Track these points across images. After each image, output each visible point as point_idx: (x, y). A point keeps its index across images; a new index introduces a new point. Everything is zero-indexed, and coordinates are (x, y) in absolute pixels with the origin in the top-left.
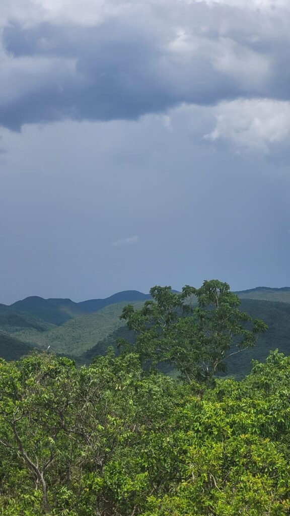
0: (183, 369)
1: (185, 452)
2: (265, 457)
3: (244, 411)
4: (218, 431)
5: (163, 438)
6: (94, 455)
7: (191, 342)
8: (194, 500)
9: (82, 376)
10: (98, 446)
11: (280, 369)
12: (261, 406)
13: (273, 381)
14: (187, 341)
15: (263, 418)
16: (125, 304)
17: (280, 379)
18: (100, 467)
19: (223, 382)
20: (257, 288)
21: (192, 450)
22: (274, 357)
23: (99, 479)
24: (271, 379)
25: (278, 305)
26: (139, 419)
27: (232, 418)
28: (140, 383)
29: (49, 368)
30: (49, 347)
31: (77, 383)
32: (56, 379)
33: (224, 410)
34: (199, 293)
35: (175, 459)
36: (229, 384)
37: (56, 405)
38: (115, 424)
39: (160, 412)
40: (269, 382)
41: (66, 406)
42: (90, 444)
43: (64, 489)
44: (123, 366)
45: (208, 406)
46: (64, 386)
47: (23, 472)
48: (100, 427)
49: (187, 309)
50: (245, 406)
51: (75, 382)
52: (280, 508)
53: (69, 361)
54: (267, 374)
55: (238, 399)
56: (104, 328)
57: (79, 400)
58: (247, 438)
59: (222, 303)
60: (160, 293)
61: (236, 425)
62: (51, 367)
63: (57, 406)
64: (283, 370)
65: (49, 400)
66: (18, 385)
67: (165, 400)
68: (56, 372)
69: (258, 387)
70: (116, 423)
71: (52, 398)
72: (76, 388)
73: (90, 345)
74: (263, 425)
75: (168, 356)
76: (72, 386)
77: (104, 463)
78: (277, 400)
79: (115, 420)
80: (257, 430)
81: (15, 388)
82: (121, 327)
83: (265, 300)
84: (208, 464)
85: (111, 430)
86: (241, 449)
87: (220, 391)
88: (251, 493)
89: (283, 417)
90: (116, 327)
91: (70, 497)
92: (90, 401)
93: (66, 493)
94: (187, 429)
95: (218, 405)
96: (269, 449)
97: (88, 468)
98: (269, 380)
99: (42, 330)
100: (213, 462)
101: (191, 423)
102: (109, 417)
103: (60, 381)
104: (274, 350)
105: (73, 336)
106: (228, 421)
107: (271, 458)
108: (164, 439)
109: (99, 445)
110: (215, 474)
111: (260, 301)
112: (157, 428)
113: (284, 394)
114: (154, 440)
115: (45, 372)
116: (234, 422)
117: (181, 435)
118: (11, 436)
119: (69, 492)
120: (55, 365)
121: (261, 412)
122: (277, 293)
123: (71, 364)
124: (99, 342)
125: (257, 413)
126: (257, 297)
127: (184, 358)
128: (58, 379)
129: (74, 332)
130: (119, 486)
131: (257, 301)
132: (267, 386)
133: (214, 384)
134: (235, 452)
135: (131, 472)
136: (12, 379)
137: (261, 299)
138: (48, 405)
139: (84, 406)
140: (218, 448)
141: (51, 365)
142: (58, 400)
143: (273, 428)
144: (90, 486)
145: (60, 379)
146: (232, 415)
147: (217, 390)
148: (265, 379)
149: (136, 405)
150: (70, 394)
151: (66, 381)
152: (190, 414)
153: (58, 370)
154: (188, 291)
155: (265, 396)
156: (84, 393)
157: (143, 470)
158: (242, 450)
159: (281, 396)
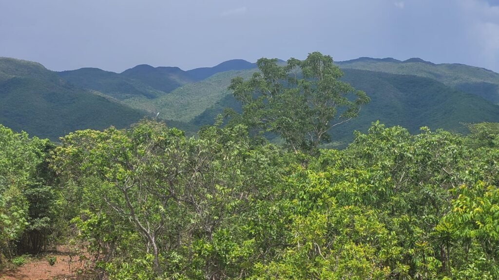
0: (288, 138)
1: (291, 221)
2: (368, 227)
3: (347, 181)
4: (323, 202)
5: (269, 207)
6: (203, 223)
7: (297, 114)
8: (299, 266)
9: (191, 147)
10: (207, 214)
11: (382, 139)
12: (363, 175)
13: (375, 152)
14: (292, 112)
15: (365, 187)
16: (233, 75)
17: (381, 150)
18: (209, 234)
19: (327, 152)
20: (360, 58)
21: (298, 220)
22: (376, 127)
23: (208, 246)
24: (373, 150)
25: (380, 75)
26: (246, 188)
27: (335, 187)
28: (248, 153)
29: (159, 140)
30: (158, 113)
31: (186, 153)
32: (166, 150)
33: (328, 179)
34: (303, 65)
35: (280, 227)
36: (333, 154)
37: (166, 175)
38: (224, 193)
39: (267, 181)
40: (371, 153)
41: (176, 176)
42: (199, 211)
43: (174, 254)
44: (232, 136)
45: (312, 176)
46: (174, 156)
47: (134, 236)
48: (209, 196)
49: (292, 81)
50: (348, 175)
51: (185, 153)
52: (381, 275)
53: (179, 131)
54: (370, 145)
55: (342, 168)
56: (211, 95)
57: (189, 170)
58: (350, 209)
59: (326, 75)
60: (265, 65)
61: (339, 194)
62: (161, 138)
63: (168, 176)
64: (385, 141)
65: (160, 170)
66: (130, 154)
67: (272, 169)
68: (166, 143)
69: (361, 157)
70: (225, 192)
71: (162, 168)
72: (185, 159)
73: (198, 112)
74: (365, 194)
75: (274, 125)
76: (181, 156)
77: (213, 229)
78: (379, 171)
79: (223, 189)
80: (359, 198)
81: (126, 158)
82: (228, 95)
83: (368, 70)
84: (312, 233)
85: (219, 199)
86: (344, 219)
87: (324, 160)
88: (354, 262)
89: (384, 186)
90: (223, 94)
91: (180, 261)
92: (199, 171)
93: (177, 257)
94: (292, 198)
95: (322, 174)
96: (372, 220)
97: (197, 234)
98: (371, 150)
99: (151, 97)
100: (317, 232)
101: (297, 190)
102: (218, 187)
103: (169, 152)
104: (375, 121)
105: (181, 103)
106: (332, 190)
107: (373, 228)
108: (270, 208)
109: (208, 213)
110: (319, 242)
111: (363, 71)
112: (264, 196)
113: (386, 165)
114: (260, 209)
115: (155, 143)
116: (338, 191)
117: (287, 203)
118: (123, 202)
119: (179, 257)
120: (165, 137)
121: (363, 181)
122: (379, 63)
123: (180, 135)
124: (207, 109)
125: (359, 183)
126: (359, 67)
127: (289, 127)
128: (168, 150)
129: (182, 99)
130: (227, 252)
131: (360, 71)
132: (369, 156)
133: (318, 154)
134: (338, 222)
135: (239, 238)
136: (123, 148)
137: (364, 69)
138: (159, 175)
139: (194, 176)
140: (322, 218)
141: (161, 136)
142: (167, 170)
143: (374, 197)
144: (200, 252)
145: (170, 150)
146: (336, 184)
147: (321, 160)
148: (368, 150)
149: (244, 174)
150: (179, 164)
151: (176, 151)
152: (295, 183)
153: (168, 141)
154: (292, 63)
155: (368, 165)
156: (193, 163)
157: (250, 236)
158: (346, 220)
159: (384, 167)
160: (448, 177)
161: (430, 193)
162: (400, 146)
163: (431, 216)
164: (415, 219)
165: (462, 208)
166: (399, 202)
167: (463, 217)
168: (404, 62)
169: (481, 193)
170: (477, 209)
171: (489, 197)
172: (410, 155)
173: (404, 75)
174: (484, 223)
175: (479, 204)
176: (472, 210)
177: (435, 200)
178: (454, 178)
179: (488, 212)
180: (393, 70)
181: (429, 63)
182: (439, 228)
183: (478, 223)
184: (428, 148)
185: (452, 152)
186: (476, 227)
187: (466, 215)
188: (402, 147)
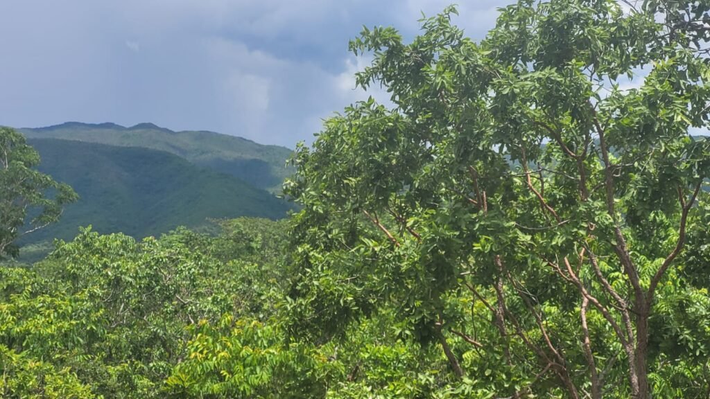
2: (64, 391)
3: (40, 315)
11: (94, 253)
12: (64, 308)
13: (83, 271)
15: (66, 325)
17: (92, 268)
19: (12, 272)
20: (66, 123)
22: (85, 237)
24: (80, 268)
25: (95, 147)
27: (24, 326)
33: (13, 314)
36: (21, 275)
40: (78, 272)
50: (42, 307)
54: (75, 261)
55: (34, 295)
58: (38, 367)
64: (97, 255)
69: (63, 277)
74: (66, 335)
78: (85, 303)
80: (58, 343)
83: (77, 139)
86: (29, 381)
87: (8, 286)
89: (94, 323)
95: (5, 306)
96: (70, 381)
98: (78, 269)
104: (85, 226)
106: (18, 330)
107: (72, 393)
111: (70, 141)
113: (95, 293)
116: (28, 332)
121: (64, 316)
122: (94, 130)
125: (59, 319)
126: (64, 135)
131: (66, 141)
132: (75, 278)
134: (21, 387)
137: (72, 139)
143: (81, 339)
146: (25, 322)
147: (3, 284)
148: (72, 268)
155: (73, 290)
158: (31, 383)
159: (92, 296)
160: (183, 306)
161: (159, 331)
162: (116, 265)
163: (162, 363)
164: (142, 366)
165: (201, 352)
166: (119, 341)
167: (203, 366)
168: (130, 129)
169: (227, 331)
170: (222, 354)
171: (239, 337)
172: (130, 280)
173: (130, 148)
174: (232, 373)
175: (224, 347)
176: (215, 355)
177: (166, 341)
178: (192, 309)
179: (236, 357)
180: (113, 140)
181: (166, 130)
182: (172, 381)
183: (224, 372)
184: (155, 268)
185: (189, 273)
186: (222, 379)
187: (206, 362)
188: (118, 267)
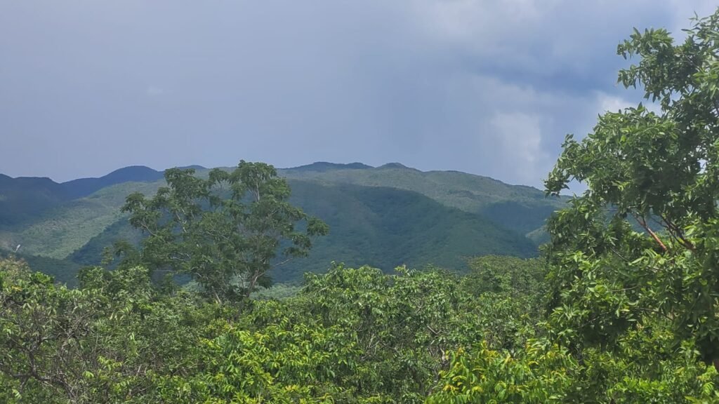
0: (208, 285)
4: (255, 379)
5: (177, 387)
9: (62, 301)
10: (84, 400)
13: (334, 304)
15: (320, 357)
16: (131, 188)
17: (343, 301)
19: (265, 303)
20: (315, 163)
24: (331, 301)
25: (344, 188)
26: (146, 358)
28: (149, 307)
29: (13, 291)
30: (19, 246)
31: (54, 311)
32: (24, 307)
34: (233, 179)
36: (273, 308)
37: (24, 343)
38: (110, 369)
39: (176, 349)
40: (329, 305)
41: (39, 344)
42: (73, 396)
44: (125, 282)
45: (246, 339)
46: (36, 315)
48: (88, 373)
49: (215, 202)
50: (298, 336)
51: (52, 310)
53: (46, 277)
56: (98, 219)
57: (58, 335)
58: (294, 390)
59: (265, 195)
60: (179, 177)
62: (16, 288)
63: (26, 344)
65: (14, 337)
67: (184, 329)
68: (23, 297)
70: (112, 367)
71: (17, 333)
72: (52, 318)
74: (319, 367)
75: (188, 266)
76: (46, 315)
79: (110, 363)
80: (311, 374)
82: (123, 218)
85: (105, 377)
90: (116, 217)
92: (74, 337)
94: (215, 370)
95: (260, 338)
98: (328, 302)
101: (221, 360)
102: (101, 359)
103: (29, 309)
105: (54, 231)
108: (178, 389)
109: (86, 398)
112: (171, 370)
113: (346, 323)
114: (164, 390)
115: (7, 296)
120: (23, 286)
121: (318, 348)
122: (343, 171)
123: (47, 282)
124: (92, 238)
125: (313, 350)
126: (312, 176)
127: (209, 270)
128: (27, 307)
129: (55, 225)
133: (251, 307)
138: (12, 343)
139: (65, 344)
141: (16, 286)
142: (26, 336)
143: (332, 372)
145: (29, 307)
146: (278, 353)
148: (323, 301)
149: (141, 339)
150: (44, 326)
151: (39, 307)
153: (27, 293)
154: (216, 174)
156: (65, 324)
160: (434, 337)
161: (409, 362)
162: (367, 296)
163: (414, 395)
164: (391, 400)
165: (455, 385)
166: (369, 375)
167: (456, 399)
168: (378, 169)
170: (476, 388)
172: (380, 311)
173: (378, 188)
175: (479, 379)
176: (469, 387)
177: (416, 371)
178: (443, 340)
180: (362, 180)
181: (413, 171)
184: (406, 298)
185: (441, 304)
187: (461, 396)
188: (369, 297)
